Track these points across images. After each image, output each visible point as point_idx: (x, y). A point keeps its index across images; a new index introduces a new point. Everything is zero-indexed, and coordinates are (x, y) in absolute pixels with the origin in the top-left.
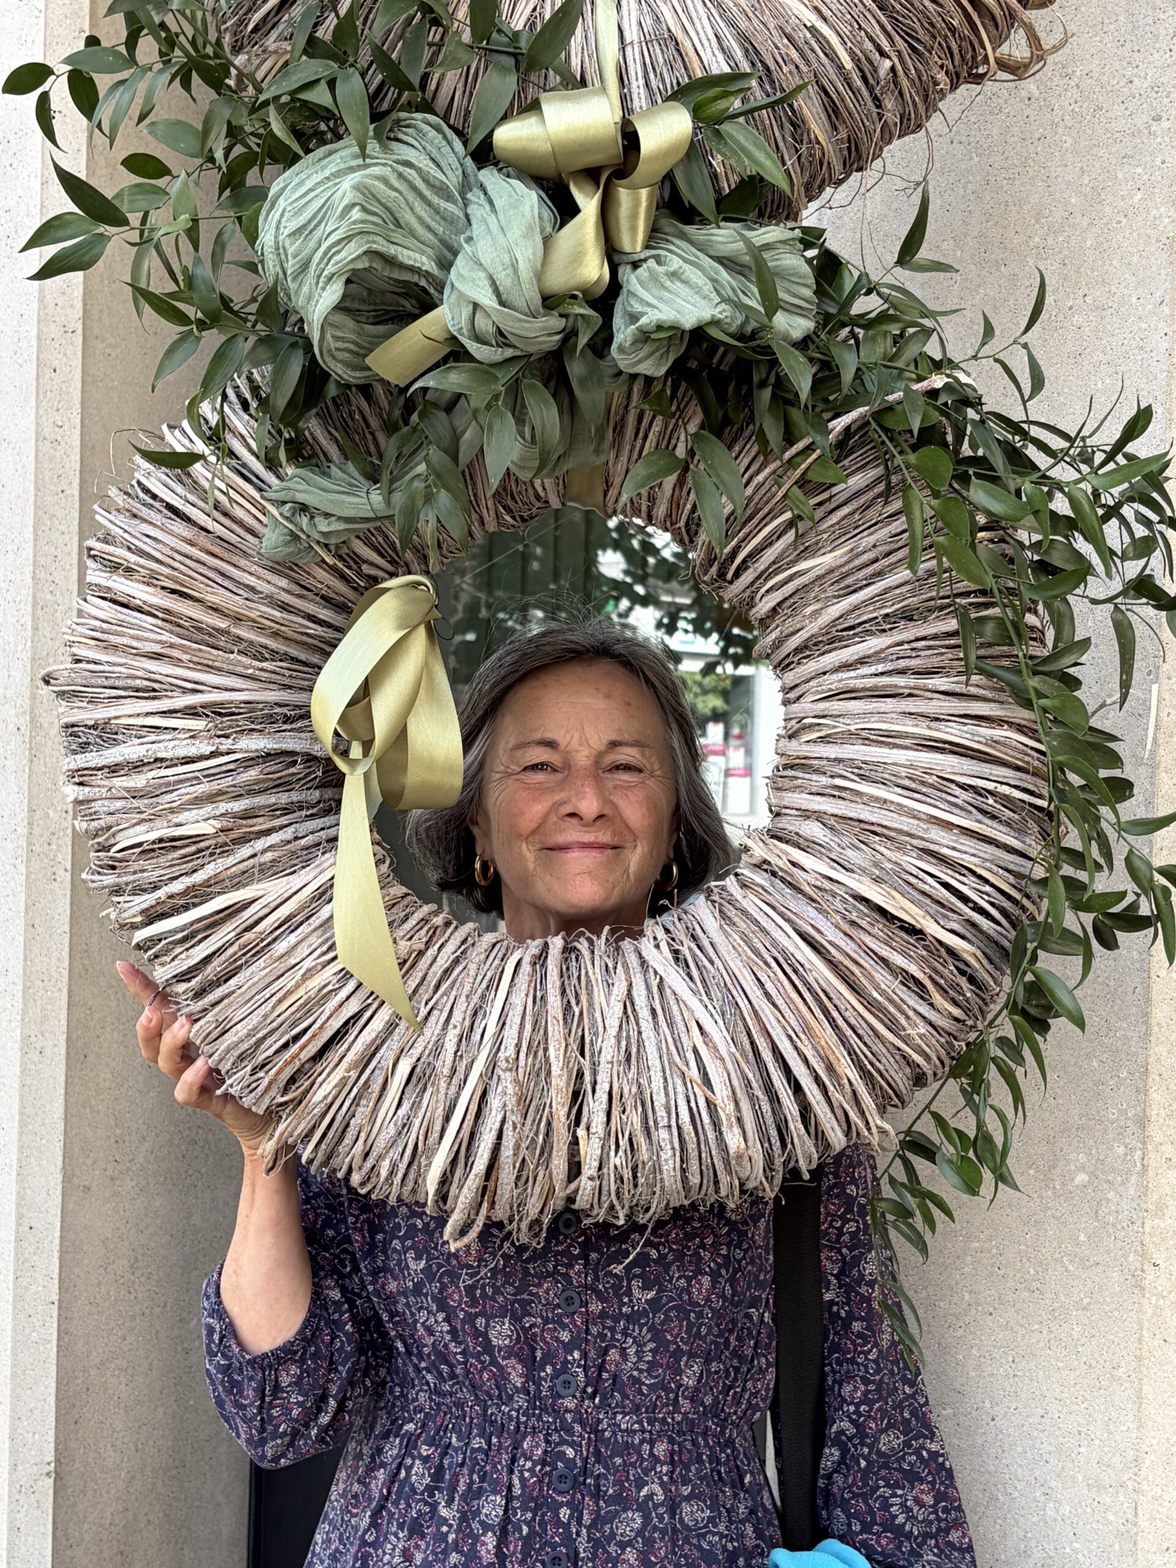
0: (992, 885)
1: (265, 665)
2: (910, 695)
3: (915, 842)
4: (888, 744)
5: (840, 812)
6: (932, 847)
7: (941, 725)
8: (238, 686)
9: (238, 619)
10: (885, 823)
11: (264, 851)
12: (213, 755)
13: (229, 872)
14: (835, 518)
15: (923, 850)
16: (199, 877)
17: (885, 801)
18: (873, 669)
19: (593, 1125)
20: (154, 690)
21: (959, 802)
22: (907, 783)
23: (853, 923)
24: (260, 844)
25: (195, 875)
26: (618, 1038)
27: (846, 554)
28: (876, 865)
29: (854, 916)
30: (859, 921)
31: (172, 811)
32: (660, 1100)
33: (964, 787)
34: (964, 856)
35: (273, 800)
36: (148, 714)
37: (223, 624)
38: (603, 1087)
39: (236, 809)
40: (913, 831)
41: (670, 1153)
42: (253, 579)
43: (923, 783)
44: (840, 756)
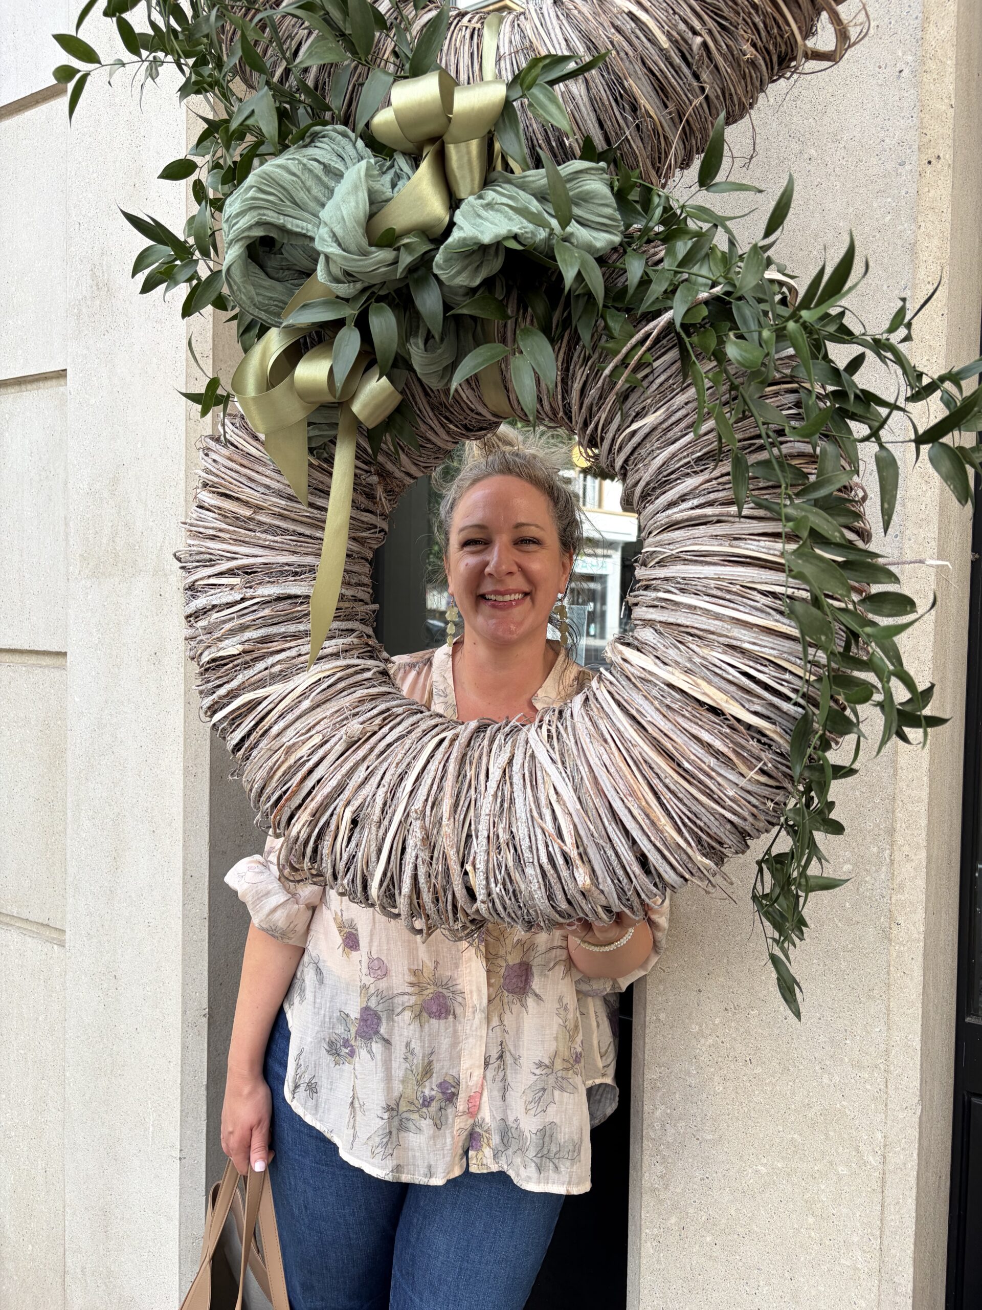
0: (791, 673)
1: (278, 538)
2: (719, 522)
3: (722, 640)
4: (701, 562)
5: (662, 619)
6: (735, 643)
7: (741, 543)
8: (260, 553)
9: (259, 508)
10: (696, 625)
11: (273, 666)
12: (243, 600)
13: (253, 679)
14: (654, 386)
15: (728, 646)
16: (234, 684)
17: (695, 607)
18: (689, 504)
19: (477, 862)
20: (211, 560)
21: (758, 605)
22: (715, 592)
23: (668, 707)
24: (270, 660)
25: (232, 683)
26: (495, 796)
27: (664, 413)
28: (690, 660)
29: (668, 701)
30: (673, 705)
31: (220, 639)
32: (525, 844)
33: (764, 593)
34: (763, 650)
35: (282, 630)
36: (209, 577)
37: (247, 513)
38: (483, 834)
39: (255, 637)
40: (718, 631)
41: (537, 885)
42: (268, 480)
43: (729, 592)
44: (668, 575)
